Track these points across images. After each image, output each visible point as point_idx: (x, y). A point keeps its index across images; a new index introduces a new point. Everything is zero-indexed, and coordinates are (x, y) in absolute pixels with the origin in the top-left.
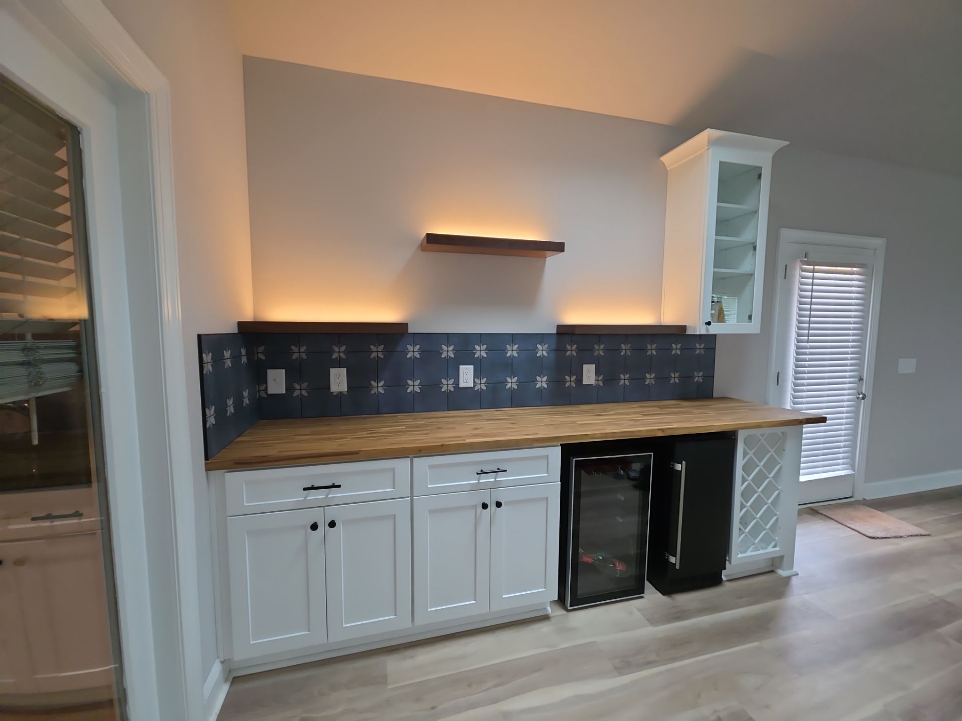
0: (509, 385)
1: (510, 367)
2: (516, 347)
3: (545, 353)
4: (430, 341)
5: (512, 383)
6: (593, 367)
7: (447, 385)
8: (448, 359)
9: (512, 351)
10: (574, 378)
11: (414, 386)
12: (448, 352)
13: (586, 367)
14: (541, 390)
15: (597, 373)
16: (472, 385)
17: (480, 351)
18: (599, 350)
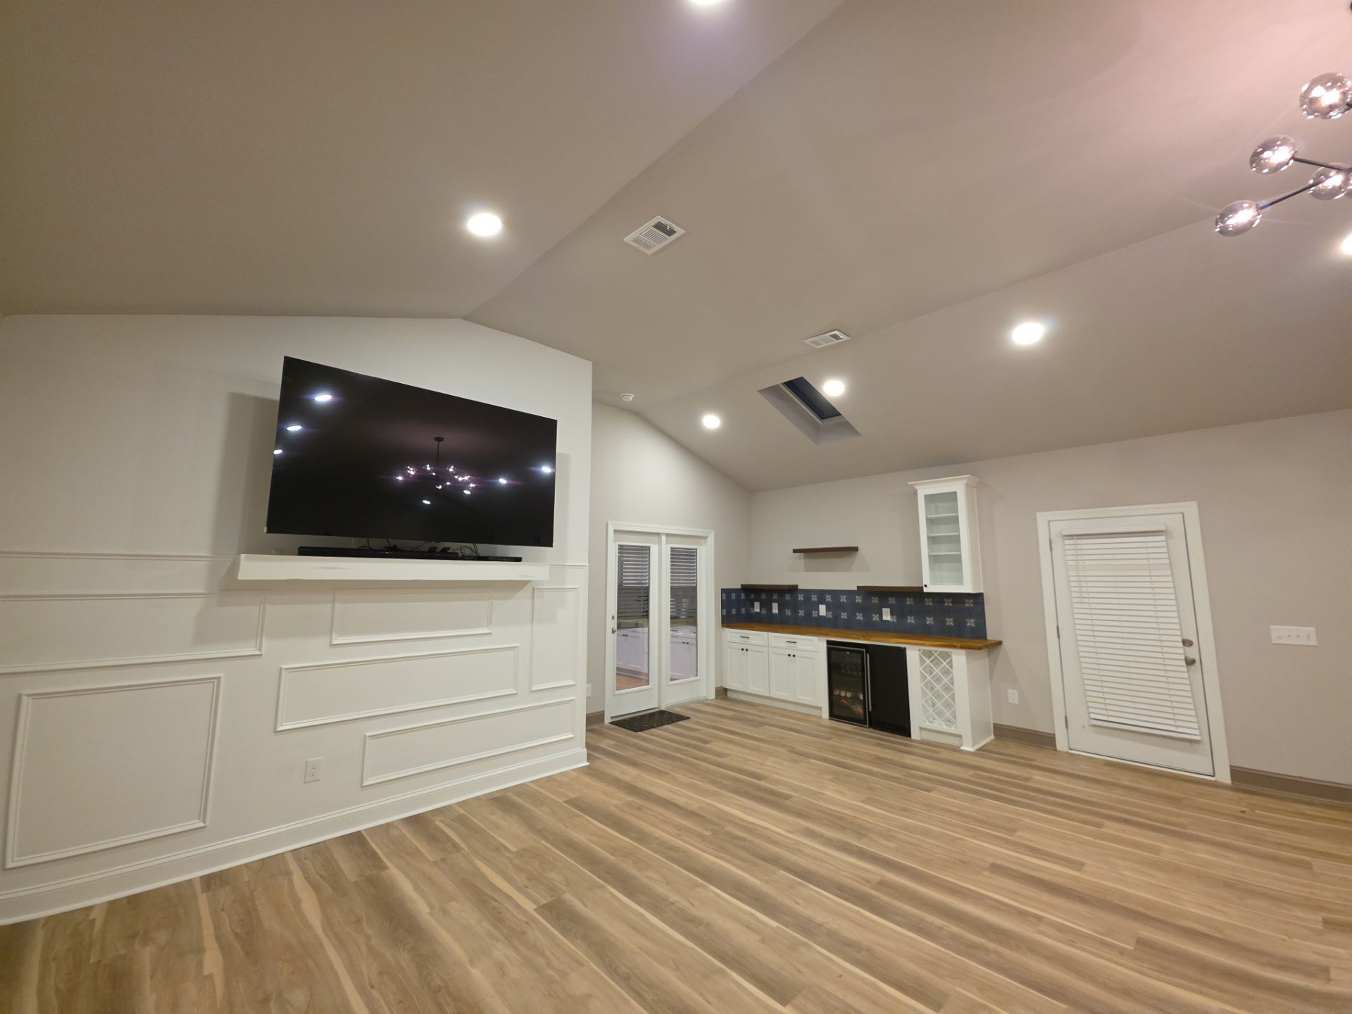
0: (842, 617)
1: (842, 607)
2: (845, 597)
3: (860, 601)
4: (807, 592)
5: (844, 616)
6: (889, 610)
7: (814, 614)
8: (814, 602)
9: (843, 599)
10: (878, 615)
11: (801, 613)
12: (814, 598)
13: (884, 610)
14: (859, 621)
15: (892, 614)
16: (824, 614)
17: (828, 598)
18: (892, 601)
